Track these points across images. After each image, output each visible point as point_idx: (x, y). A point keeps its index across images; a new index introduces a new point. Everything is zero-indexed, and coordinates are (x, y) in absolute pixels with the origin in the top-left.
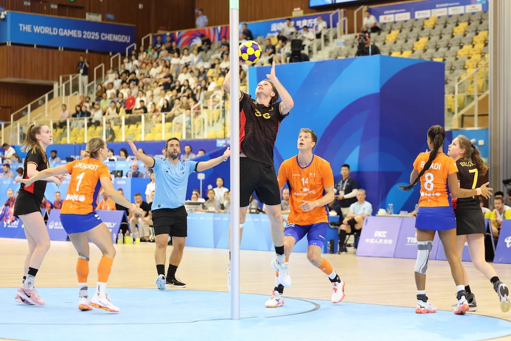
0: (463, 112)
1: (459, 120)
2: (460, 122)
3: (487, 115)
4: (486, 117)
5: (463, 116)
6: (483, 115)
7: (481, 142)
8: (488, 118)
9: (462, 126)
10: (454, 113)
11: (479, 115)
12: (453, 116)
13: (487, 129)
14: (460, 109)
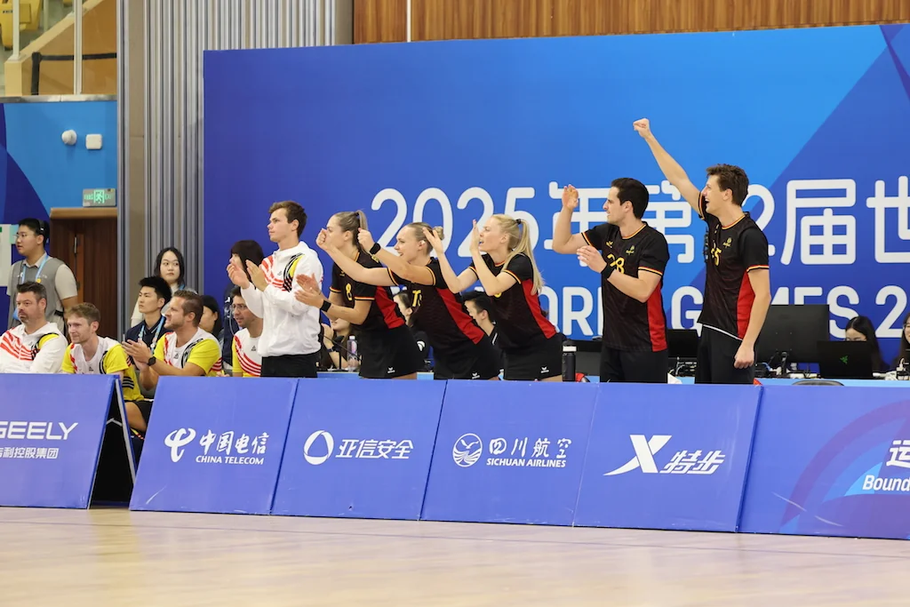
0: (36, 45)
1: (24, 70)
2: (29, 76)
3: (114, 56)
4: (109, 61)
5: (37, 57)
6: (100, 57)
7: (94, 141)
8: (116, 63)
9: (35, 91)
10: (9, 49)
11: (85, 57)
12: (6, 58)
13: (112, 100)
14: (26, 38)
